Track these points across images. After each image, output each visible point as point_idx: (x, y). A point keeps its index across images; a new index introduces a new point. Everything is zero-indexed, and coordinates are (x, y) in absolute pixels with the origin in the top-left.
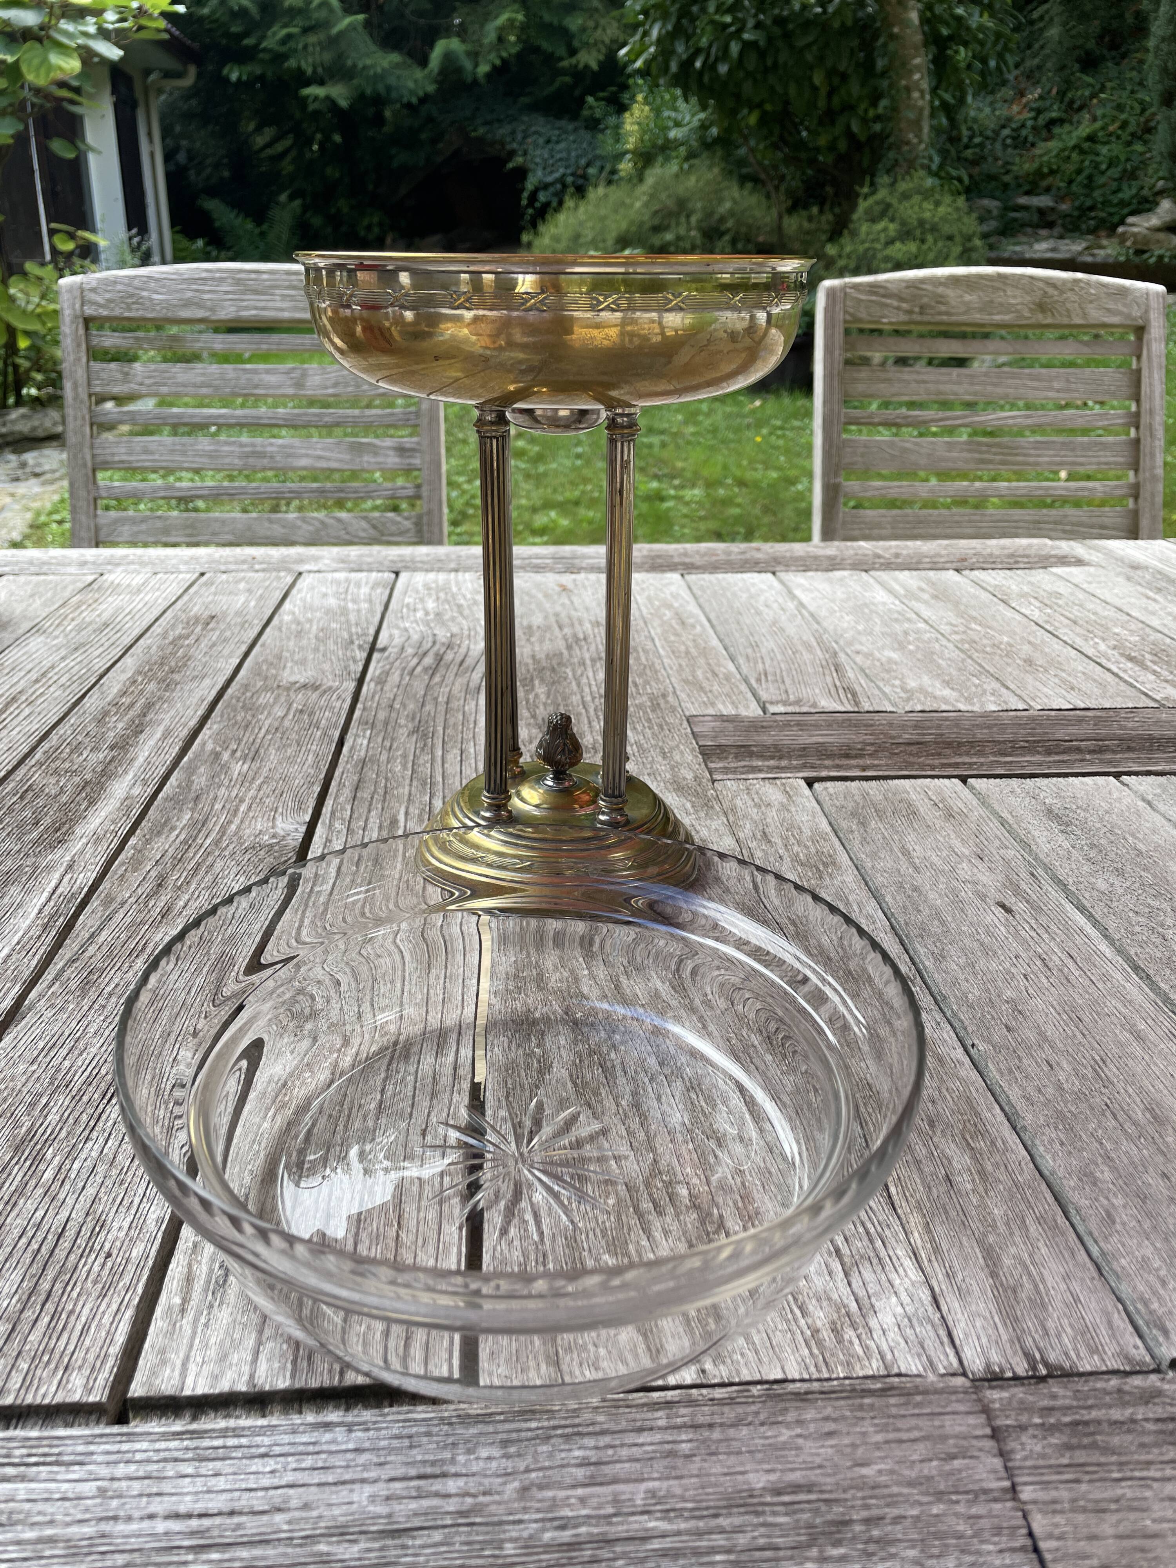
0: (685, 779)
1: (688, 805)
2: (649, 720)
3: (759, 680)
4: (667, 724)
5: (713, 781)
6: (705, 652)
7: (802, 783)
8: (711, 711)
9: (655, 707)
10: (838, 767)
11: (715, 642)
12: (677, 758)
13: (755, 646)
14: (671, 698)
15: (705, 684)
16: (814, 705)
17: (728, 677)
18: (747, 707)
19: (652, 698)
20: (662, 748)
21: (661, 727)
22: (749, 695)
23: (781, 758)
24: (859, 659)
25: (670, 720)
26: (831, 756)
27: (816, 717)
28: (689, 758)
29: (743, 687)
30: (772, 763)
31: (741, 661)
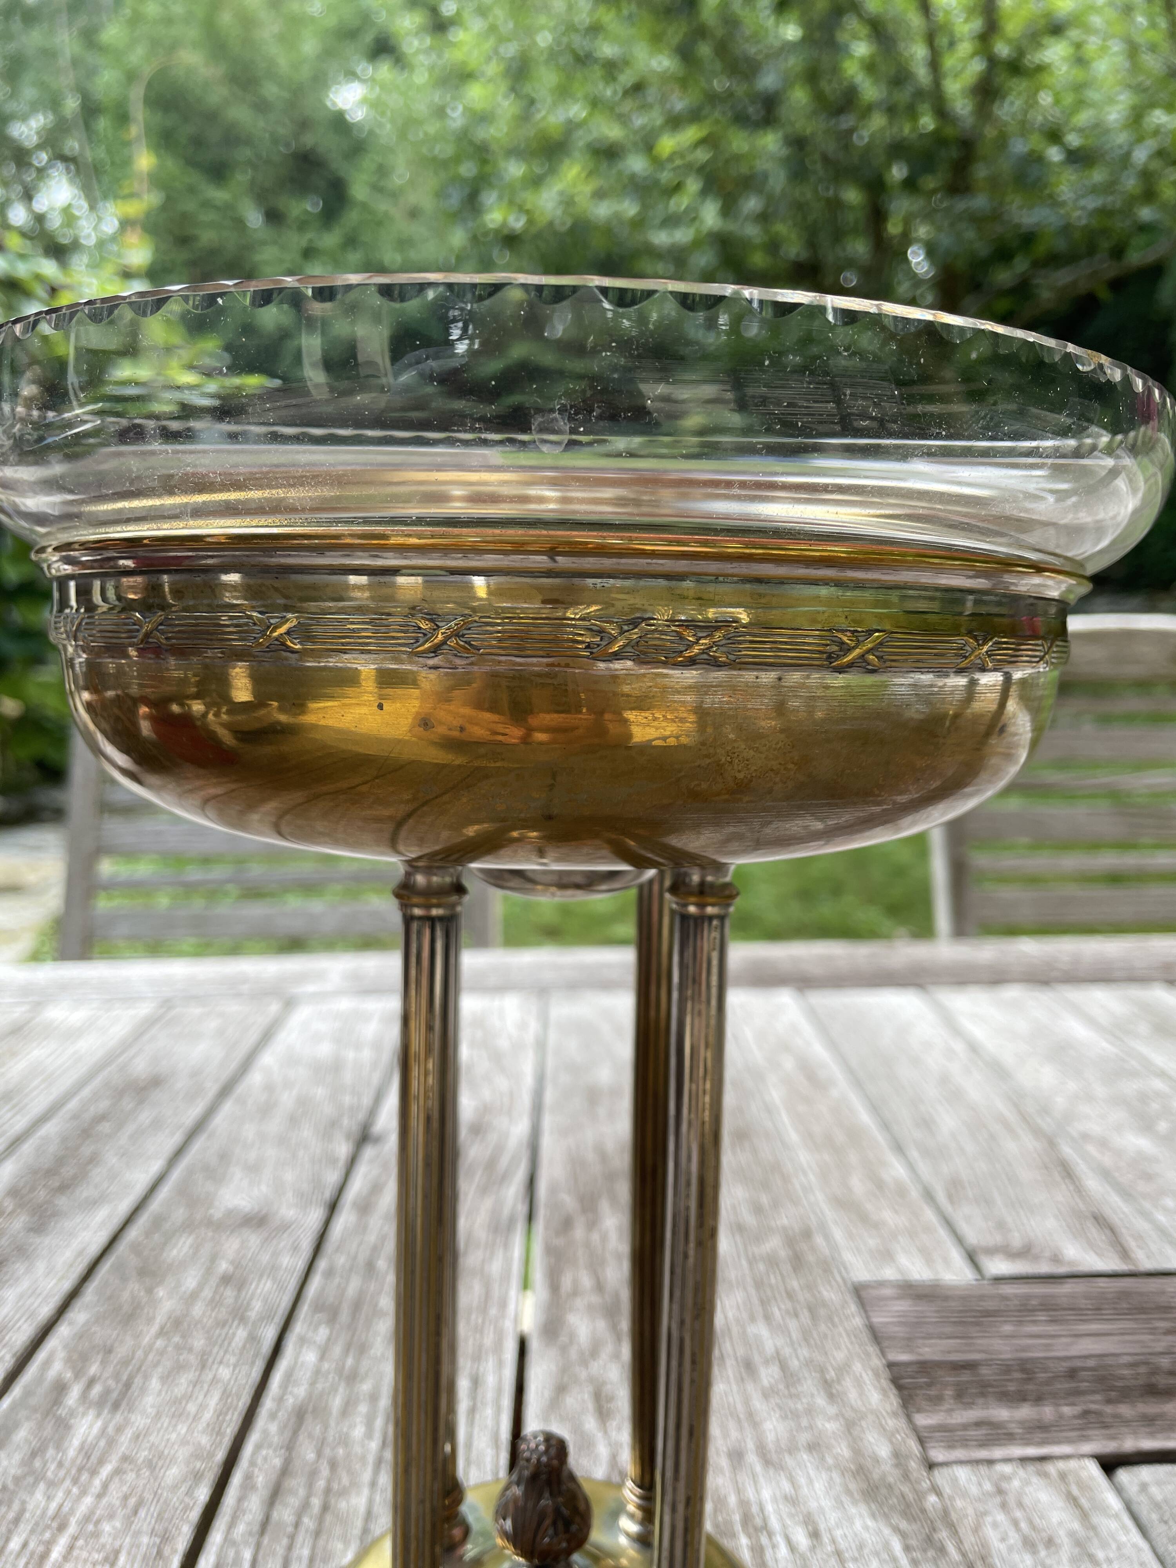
0: (876, 1460)
1: (897, 1546)
2: (790, 1295)
3: (950, 1197)
4: (824, 1304)
5: (931, 1466)
6: (855, 1135)
7: (1093, 1469)
8: (889, 1273)
9: (798, 1262)
10: (1149, 1422)
11: (865, 1117)
12: (853, 1395)
13: (927, 1124)
14: (819, 1240)
15: (869, 1207)
16: (1056, 1259)
17: (901, 1192)
18: (946, 1261)
19: (790, 1241)
20: (822, 1371)
21: (812, 1310)
22: (942, 1233)
23: (1039, 1400)
24: (1091, 1149)
25: (830, 1294)
26: (1125, 1394)
27: (1067, 1288)
28: (874, 1397)
29: (929, 1215)
30: (1025, 1412)
31: (914, 1154)
